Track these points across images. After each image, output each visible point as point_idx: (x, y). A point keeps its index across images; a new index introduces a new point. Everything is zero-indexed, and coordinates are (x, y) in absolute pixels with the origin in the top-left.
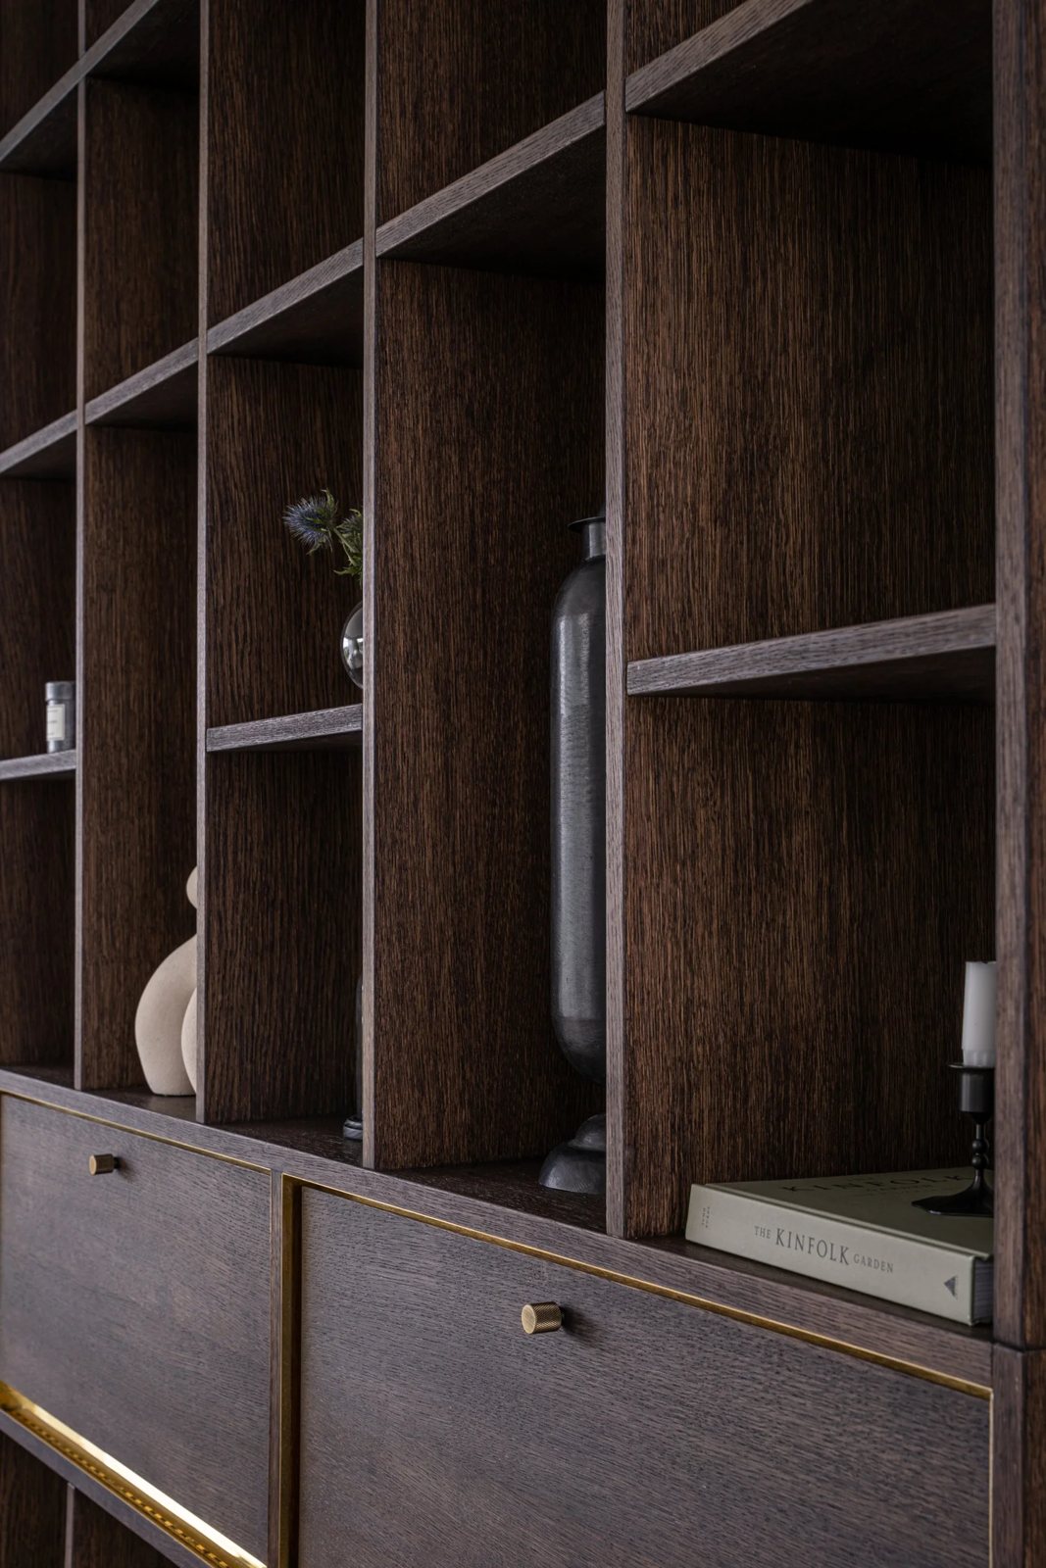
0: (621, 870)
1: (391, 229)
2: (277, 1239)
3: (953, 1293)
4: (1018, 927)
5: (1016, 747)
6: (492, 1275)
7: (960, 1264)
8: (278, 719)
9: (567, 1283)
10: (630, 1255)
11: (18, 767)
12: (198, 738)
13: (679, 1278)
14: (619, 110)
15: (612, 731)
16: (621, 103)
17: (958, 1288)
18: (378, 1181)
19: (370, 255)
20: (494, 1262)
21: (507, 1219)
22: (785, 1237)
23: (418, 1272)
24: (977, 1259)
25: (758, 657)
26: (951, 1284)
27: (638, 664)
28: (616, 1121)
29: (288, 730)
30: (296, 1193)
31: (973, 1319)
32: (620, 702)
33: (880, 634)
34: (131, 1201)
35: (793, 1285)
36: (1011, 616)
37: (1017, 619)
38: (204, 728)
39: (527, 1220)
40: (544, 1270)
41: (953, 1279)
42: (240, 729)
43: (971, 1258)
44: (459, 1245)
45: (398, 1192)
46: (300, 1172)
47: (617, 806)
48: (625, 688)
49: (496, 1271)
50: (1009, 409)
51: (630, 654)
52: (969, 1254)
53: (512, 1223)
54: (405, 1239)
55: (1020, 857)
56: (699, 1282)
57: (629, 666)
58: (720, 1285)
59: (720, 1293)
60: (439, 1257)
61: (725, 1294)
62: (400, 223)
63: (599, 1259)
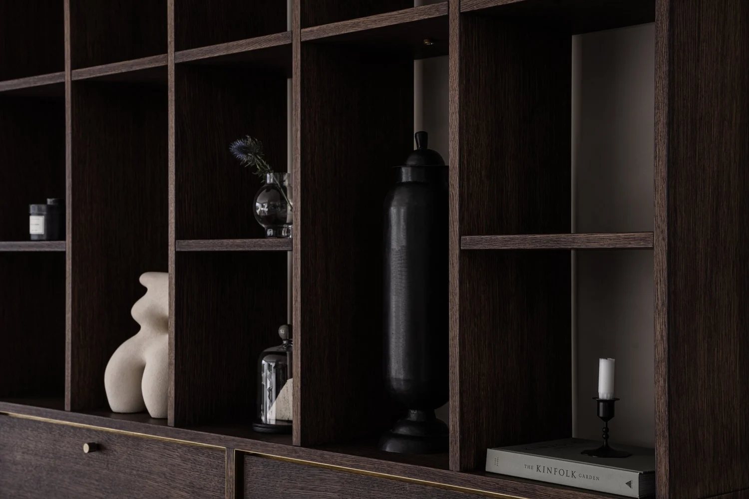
0: (458, 320)
1: (311, 31)
2: (231, 480)
3: (630, 487)
4: (664, 351)
5: (663, 286)
6: (374, 490)
7: (634, 476)
8: (232, 240)
9: (421, 492)
10: (463, 478)
11: (12, 246)
12: (170, 244)
13: (492, 487)
14: (457, 11)
15: (453, 264)
16: (458, 8)
17: (633, 485)
18: (303, 451)
19: (297, 40)
20: (375, 485)
21: (389, 466)
22: (541, 469)
23: (326, 491)
24: (640, 474)
25: (534, 241)
26: (629, 484)
27: (468, 237)
28: (455, 423)
29: (238, 246)
30: (241, 458)
31: (640, 496)
32: (457, 252)
33: (597, 238)
34: (109, 465)
35: (553, 487)
36: (660, 238)
37: (663, 239)
38: (174, 240)
39: (401, 466)
40: (407, 487)
41: (630, 481)
42: (202, 242)
43: (638, 473)
44: (353, 478)
45: (317, 456)
46: (248, 448)
47: (456, 294)
48: (460, 246)
49: (377, 488)
50: (660, 163)
51: (462, 233)
52: (637, 472)
53: (392, 468)
54: (316, 477)
55: (665, 326)
56: (503, 488)
57: (462, 238)
58: (514, 488)
59: (515, 492)
60: (340, 484)
61: (518, 492)
62: (317, 30)
63: (445, 481)
